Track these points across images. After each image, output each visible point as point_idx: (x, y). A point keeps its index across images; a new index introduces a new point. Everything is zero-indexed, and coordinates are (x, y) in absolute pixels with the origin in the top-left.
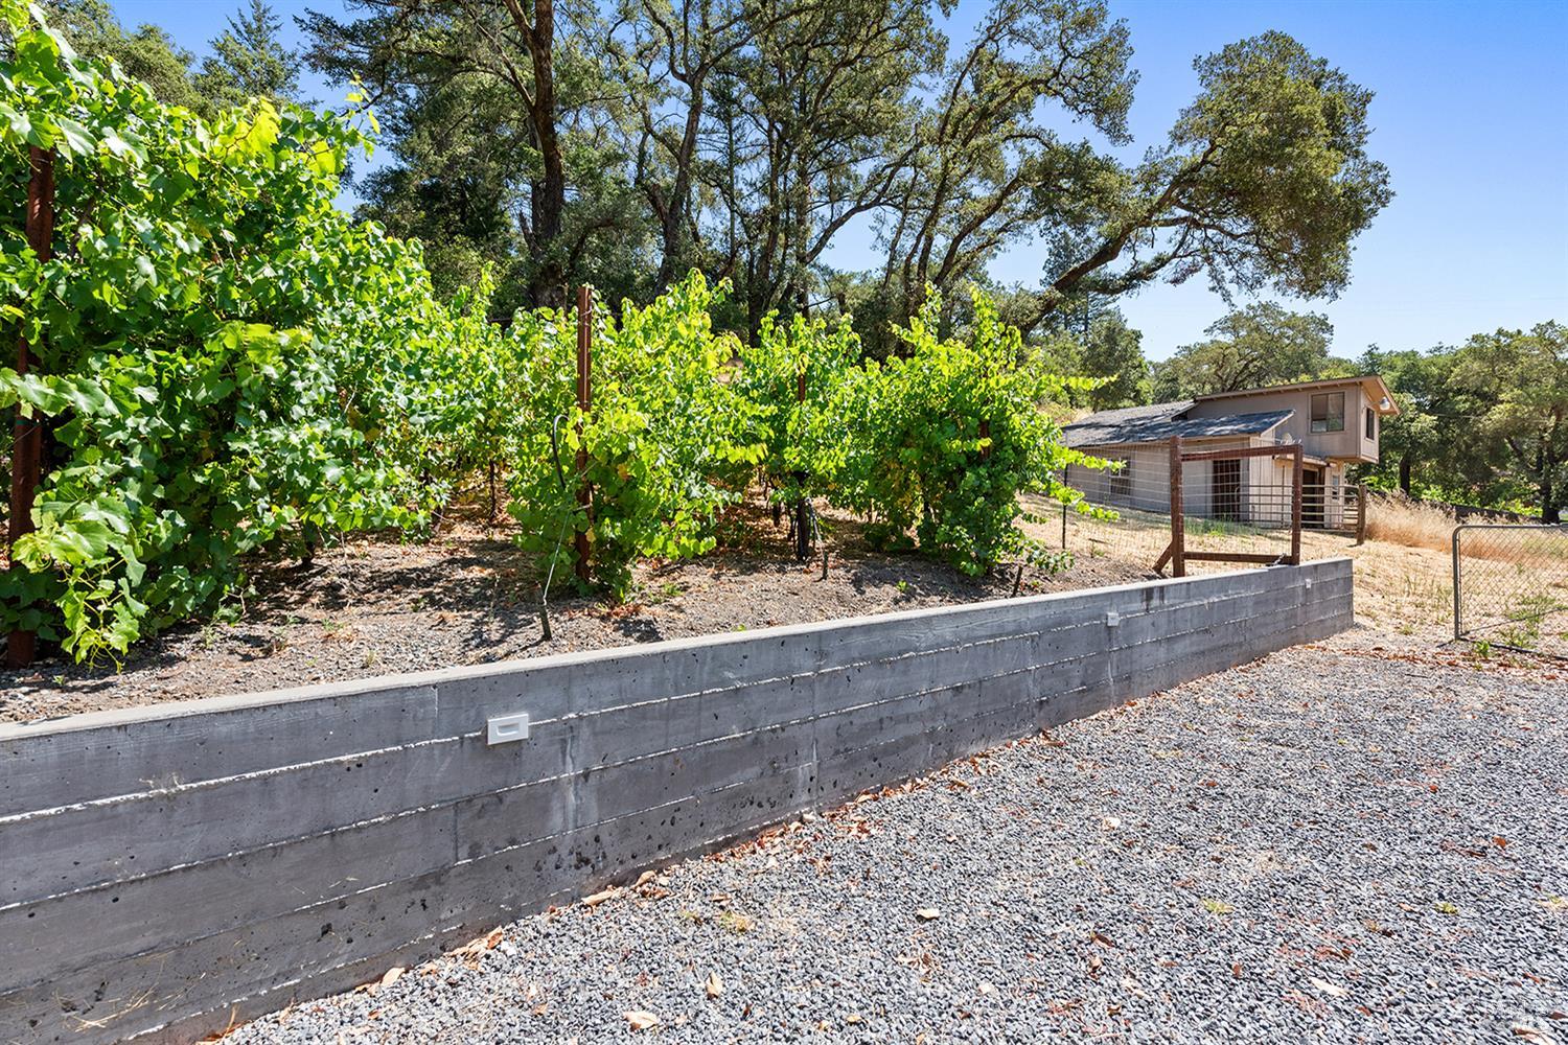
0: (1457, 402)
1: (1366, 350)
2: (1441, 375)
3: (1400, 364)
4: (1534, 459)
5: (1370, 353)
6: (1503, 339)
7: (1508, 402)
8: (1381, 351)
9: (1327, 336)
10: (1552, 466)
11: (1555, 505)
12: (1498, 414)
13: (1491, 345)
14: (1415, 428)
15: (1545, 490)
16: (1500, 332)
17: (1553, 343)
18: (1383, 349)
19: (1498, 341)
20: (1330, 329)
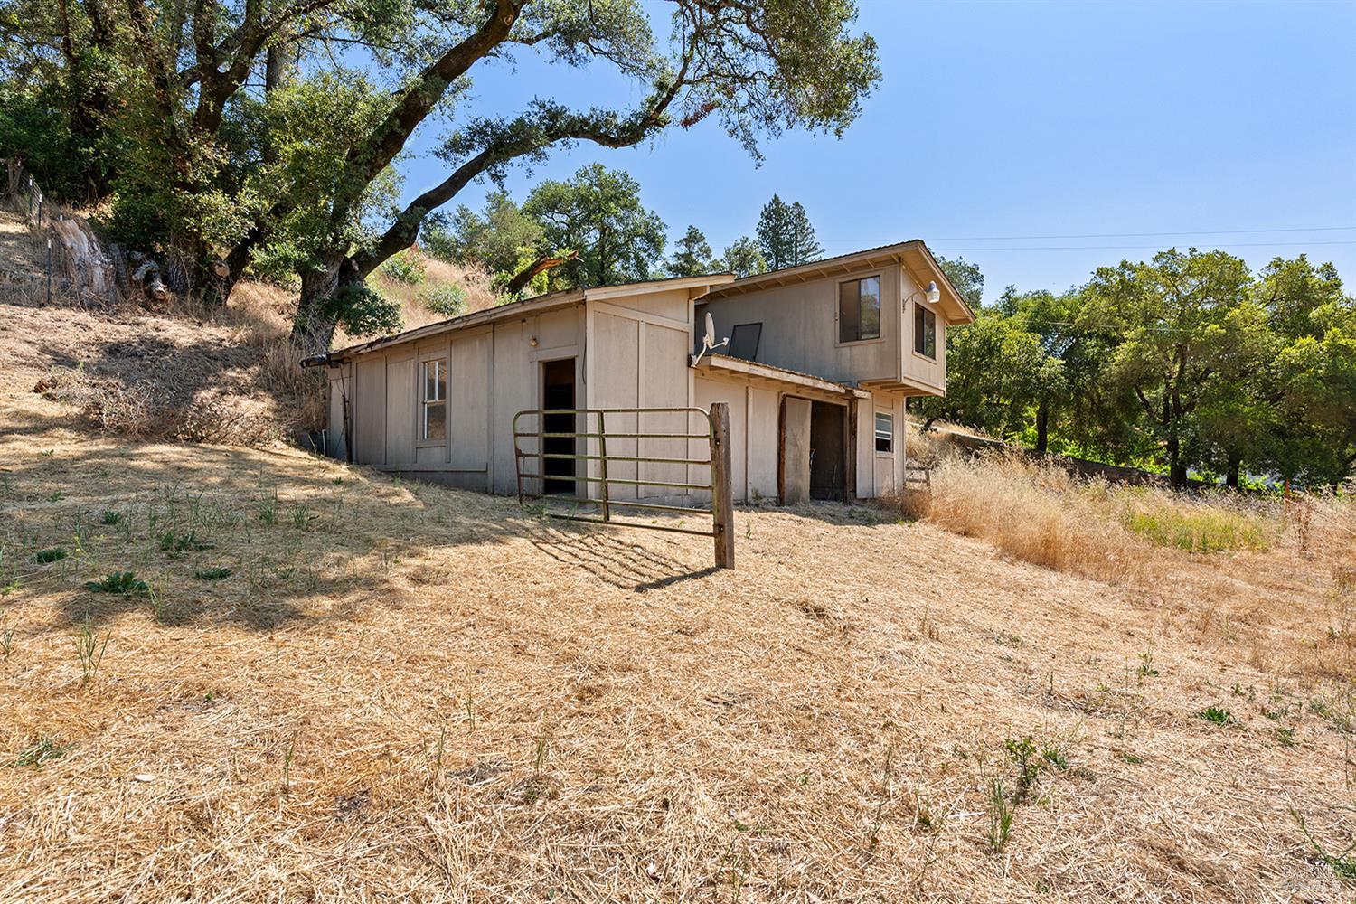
0: (1087, 347)
1: (1004, 292)
2: (1069, 316)
3: (1032, 305)
4: (1161, 411)
5: (1007, 296)
6: (1127, 272)
7: (1132, 340)
8: (1018, 294)
9: (977, 287)
10: (1179, 417)
11: (1182, 462)
12: (1122, 353)
13: (1116, 279)
14: (1044, 372)
15: (1173, 446)
16: (1124, 265)
17: (1174, 274)
18: (1020, 293)
19: (1122, 274)
20: (980, 279)
